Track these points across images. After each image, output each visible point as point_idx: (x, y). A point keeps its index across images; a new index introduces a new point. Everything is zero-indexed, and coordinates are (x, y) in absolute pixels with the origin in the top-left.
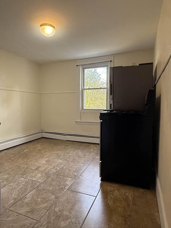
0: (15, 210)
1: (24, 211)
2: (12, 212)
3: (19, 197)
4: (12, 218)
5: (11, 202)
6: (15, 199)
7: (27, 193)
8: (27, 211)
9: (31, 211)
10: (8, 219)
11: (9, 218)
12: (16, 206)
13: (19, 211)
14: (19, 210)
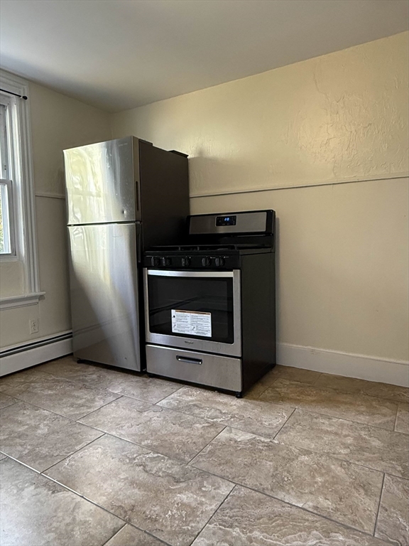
0: (370, 519)
1: (367, 500)
2: (378, 523)
3: (318, 524)
4: (399, 517)
5: (341, 538)
6: (327, 533)
7: (294, 510)
8: (366, 494)
9: (363, 487)
10: (405, 524)
11: (401, 523)
12: (354, 522)
13: (370, 511)
14: (368, 512)
